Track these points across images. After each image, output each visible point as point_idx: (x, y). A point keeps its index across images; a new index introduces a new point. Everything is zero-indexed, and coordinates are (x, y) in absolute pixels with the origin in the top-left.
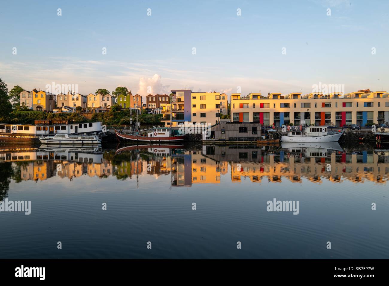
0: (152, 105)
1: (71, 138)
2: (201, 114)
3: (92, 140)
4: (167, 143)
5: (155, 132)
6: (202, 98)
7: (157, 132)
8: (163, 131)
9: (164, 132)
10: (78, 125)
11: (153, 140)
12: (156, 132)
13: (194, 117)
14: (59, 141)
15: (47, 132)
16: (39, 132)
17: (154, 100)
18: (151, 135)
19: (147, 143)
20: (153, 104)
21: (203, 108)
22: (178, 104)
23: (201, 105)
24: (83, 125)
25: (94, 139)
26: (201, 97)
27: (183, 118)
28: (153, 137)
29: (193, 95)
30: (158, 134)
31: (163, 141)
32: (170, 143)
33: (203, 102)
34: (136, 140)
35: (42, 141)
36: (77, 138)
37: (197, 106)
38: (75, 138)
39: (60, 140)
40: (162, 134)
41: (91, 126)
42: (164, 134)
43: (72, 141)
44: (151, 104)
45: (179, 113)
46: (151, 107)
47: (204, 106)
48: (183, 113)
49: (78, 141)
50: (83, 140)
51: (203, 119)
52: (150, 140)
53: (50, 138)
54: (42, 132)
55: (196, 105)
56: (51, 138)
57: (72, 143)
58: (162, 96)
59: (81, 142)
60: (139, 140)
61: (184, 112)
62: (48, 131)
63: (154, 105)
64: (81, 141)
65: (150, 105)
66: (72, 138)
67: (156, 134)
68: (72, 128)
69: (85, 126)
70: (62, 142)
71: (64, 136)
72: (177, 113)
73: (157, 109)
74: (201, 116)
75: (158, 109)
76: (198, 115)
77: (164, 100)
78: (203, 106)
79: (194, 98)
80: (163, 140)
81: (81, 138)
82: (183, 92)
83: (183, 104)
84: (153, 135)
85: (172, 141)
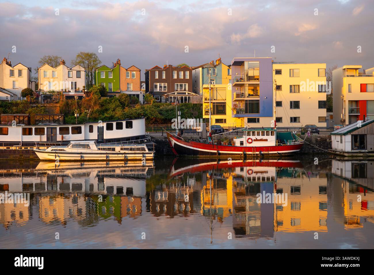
0: (161, 87)
1: (99, 149)
2: (291, 102)
3: (143, 153)
4: (275, 156)
5: (248, 137)
6: (292, 73)
7: (253, 138)
8: (263, 135)
9: (265, 137)
10: (105, 125)
11: (248, 153)
12: (251, 137)
13: (279, 108)
14: (79, 155)
15: (44, 138)
16: (28, 138)
17: (164, 77)
18: (242, 143)
19: (237, 157)
20: (163, 85)
21: (294, 92)
22: (247, 85)
23: (291, 86)
24: (114, 124)
25: (145, 151)
26: (291, 71)
27: (258, 112)
28: (245, 145)
29: (276, 67)
30: (255, 140)
31: (266, 154)
32: (278, 156)
33: (294, 81)
34: (216, 151)
35: (41, 156)
36: (114, 149)
37: (283, 87)
38: (109, 149)
39: (81, 153)
40: (261, 140)
41: (129, 125)
42: (266, 140)
43: (105, 156)
44: (158, 84)
45: (249, 101)
46: (158, 89)
47: (297, 88)
48: (258, 101)
49: (116, 155)
50: (125, 153)
51: (295, 113)
52: (241, 153)
53: (59, 150)
54: (34, 138)
55: (281, 86)
56: (62, 150)
57: (105, 158)
58: (179, 69)
59: (122, 157)
60: (221, 152)
61: (259, 99)
62: (46, 135)
63: (165, 87)
64: (121, 155)
65: (156, 86)
66: (104, 149)
67: (250, 141)
68: (91, 130)
69: (119, 127)
70: (87, 157)
71: (87, 146)
72: (246, 101)
73: (174, 93)
74: (291, 107)
75: (176, 93)
76: (286, 104)
77: (182, 77)
78: (294, 89)
79: (278, 72)
80: (267, 152)
81: (122, 149)
82: (258, 62)
83: (258, 85)
84: (244, 142)
85: (283, 153)
